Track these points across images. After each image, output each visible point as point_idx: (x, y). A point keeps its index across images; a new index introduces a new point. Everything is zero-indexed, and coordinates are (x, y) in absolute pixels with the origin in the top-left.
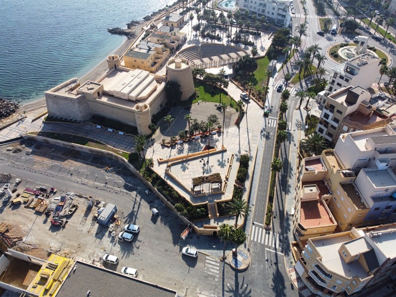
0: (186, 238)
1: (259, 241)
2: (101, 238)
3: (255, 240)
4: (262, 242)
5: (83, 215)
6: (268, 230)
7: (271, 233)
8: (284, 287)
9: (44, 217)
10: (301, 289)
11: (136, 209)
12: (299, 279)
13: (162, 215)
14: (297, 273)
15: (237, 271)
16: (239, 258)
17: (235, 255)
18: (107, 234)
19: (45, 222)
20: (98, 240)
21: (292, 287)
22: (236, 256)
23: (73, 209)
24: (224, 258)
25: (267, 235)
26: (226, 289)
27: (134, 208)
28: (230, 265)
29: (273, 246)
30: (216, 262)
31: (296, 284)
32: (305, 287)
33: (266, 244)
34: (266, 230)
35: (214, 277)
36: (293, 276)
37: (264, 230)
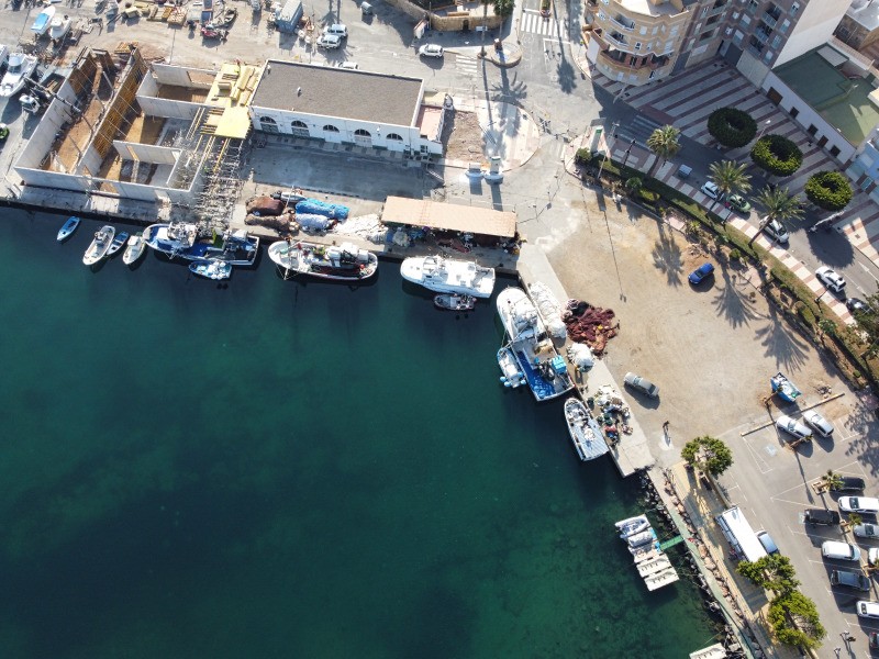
0: (422, 37)
1: (533, 31)
2: (290, 48)
3: (528, 30)
4: (539, 32)
5: (249, 22)
6: (546, 17)
7: (551, 20)
8: (574, 78)
9: (185, 31)
10: (594, 78)
11: (335, 8)
12: (592, 67)
13: (378, 13)
14: (589, 61)
15: (503, 67)
16: (506, 51)
17: (499, 48)
18: (297, 42)
19: (191, 36)
20: (286, 52)
21: (583, 77)
22: (501, 49)
23: (232, 16)
24: (483, 54)
25: (545, 23)
26: (490, 87)
27: (331, 7)
28: (493, 62)
29: (556, 34)
30: (472, 60)
31: (588, 74)
32: (601, 75)
33: (544, 33)
34: (544, 16)
35: (471, 78)
36: (585, 66)
37: (541, 18)
